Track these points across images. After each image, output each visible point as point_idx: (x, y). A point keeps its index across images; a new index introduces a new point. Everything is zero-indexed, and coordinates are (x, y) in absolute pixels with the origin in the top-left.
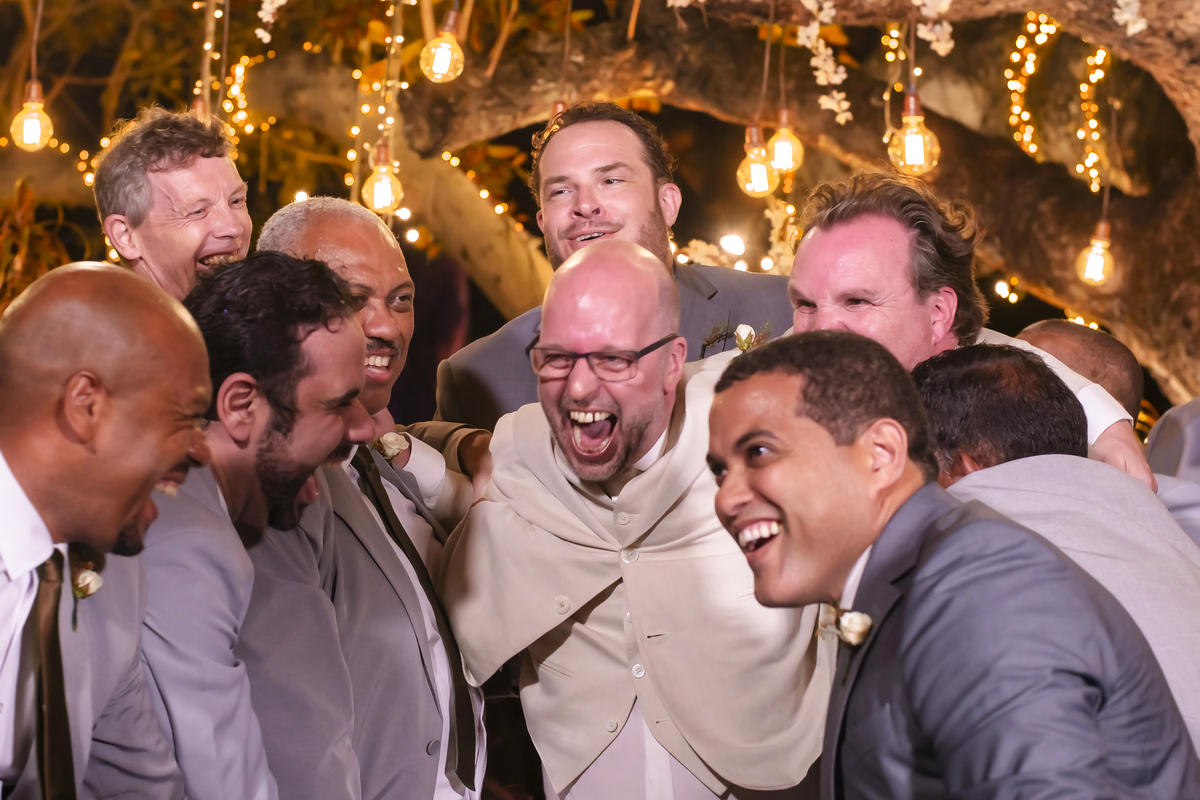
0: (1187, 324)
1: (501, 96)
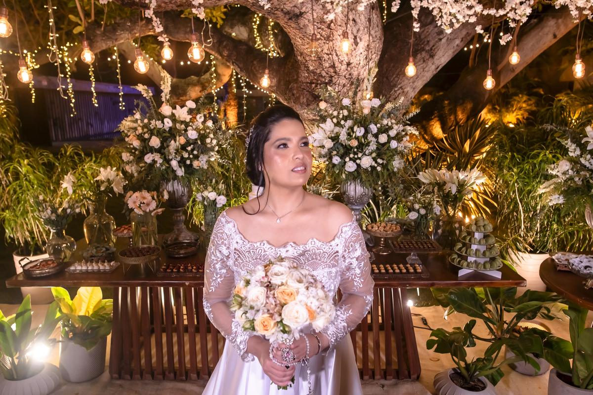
0: (293, 95)
1: (107, 36)
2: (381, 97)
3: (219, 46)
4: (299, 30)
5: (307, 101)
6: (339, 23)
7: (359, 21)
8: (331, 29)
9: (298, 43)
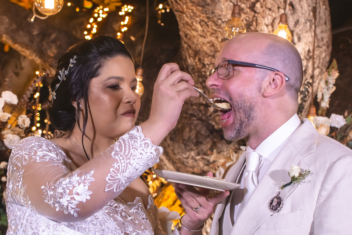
2: (346, 114)
3: (42, 41)
4: (203, 7)
5: (196, 136)
6: (269, 6)
7: (300, 8)
8: (255, 12)
9: (194, 33)
